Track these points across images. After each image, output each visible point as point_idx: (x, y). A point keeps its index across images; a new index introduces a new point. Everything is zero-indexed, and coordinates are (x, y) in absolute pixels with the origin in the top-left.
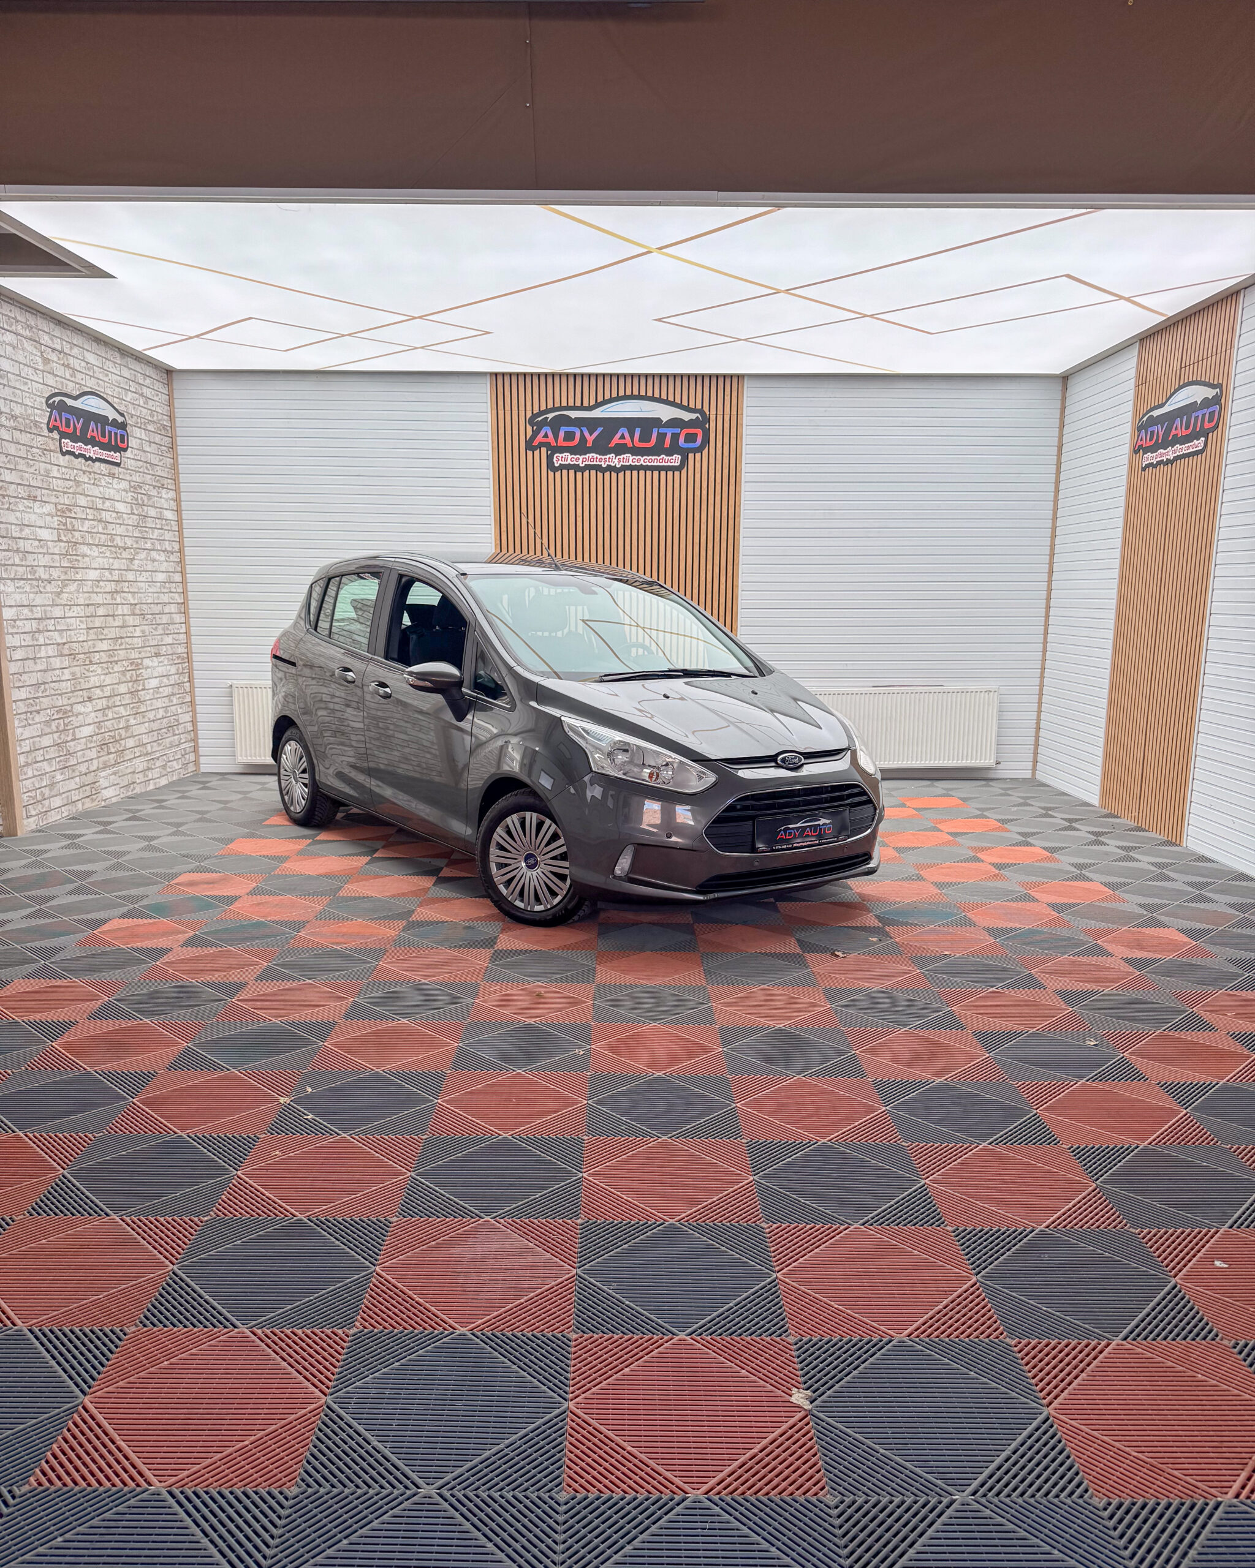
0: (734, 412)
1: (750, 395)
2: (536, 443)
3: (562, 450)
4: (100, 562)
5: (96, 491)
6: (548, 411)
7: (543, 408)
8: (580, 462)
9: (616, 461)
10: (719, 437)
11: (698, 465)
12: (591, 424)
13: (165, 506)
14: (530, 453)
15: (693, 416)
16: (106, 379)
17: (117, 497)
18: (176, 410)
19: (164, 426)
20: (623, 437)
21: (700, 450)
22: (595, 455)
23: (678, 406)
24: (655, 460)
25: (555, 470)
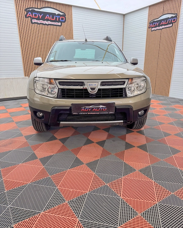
0: (71, 14)
1: (74, 11)
2: (27, 16)
3: (34, 19)
6: (30, 8)
7: (28, 7)
8: (39, 22)
9: (47, 22)
10: (68, 20)
11: (64, 26)
12: (41, 13)
14: (26, 18)
15: (63, 14)
20: (48, 17)
21: (64, 22)
22: (42, 21)
23: (59, 11)
24: (55, 23)
25: (33, 23)
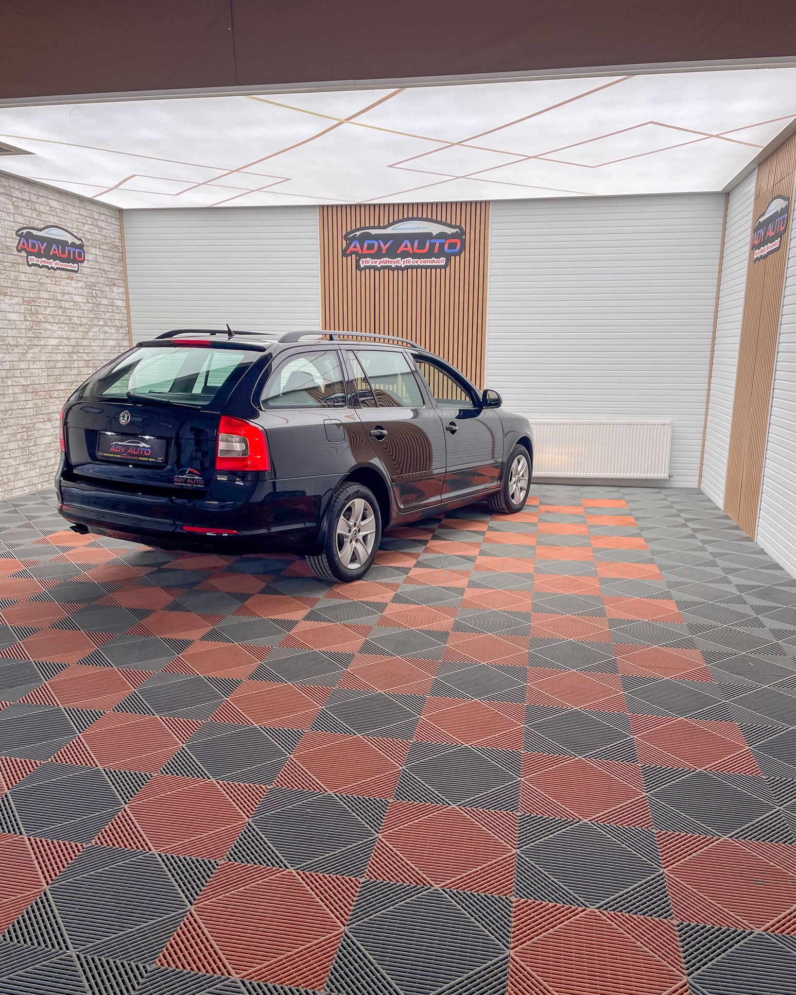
0: (483, 227)
1: (494, 215)
2: (349, 252)
3: (365, 256)
4: (60, 333)
5: (57, 289)
6: (357, 230)
7: (354, 228)
9: (402, 263)
10: (472, 244)
11: (457, 264)
12: (385, 238)
13: (116, 298)
14: (345, 258)
15: (454, 231)
16: (67, 217)
17: (74, 292)
18: (125, 235)
19: (116, 247)
20: (406, 246)
21: (459, 253)
22: (388, 259)
23: (445, 224)
24: (427, 262)
25: (361, 270)
